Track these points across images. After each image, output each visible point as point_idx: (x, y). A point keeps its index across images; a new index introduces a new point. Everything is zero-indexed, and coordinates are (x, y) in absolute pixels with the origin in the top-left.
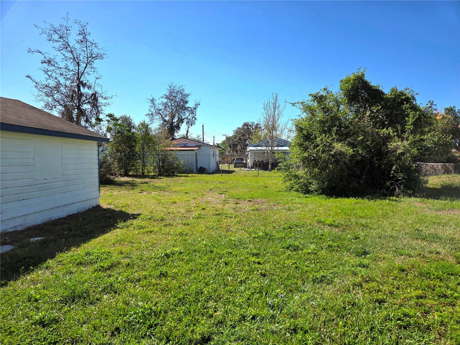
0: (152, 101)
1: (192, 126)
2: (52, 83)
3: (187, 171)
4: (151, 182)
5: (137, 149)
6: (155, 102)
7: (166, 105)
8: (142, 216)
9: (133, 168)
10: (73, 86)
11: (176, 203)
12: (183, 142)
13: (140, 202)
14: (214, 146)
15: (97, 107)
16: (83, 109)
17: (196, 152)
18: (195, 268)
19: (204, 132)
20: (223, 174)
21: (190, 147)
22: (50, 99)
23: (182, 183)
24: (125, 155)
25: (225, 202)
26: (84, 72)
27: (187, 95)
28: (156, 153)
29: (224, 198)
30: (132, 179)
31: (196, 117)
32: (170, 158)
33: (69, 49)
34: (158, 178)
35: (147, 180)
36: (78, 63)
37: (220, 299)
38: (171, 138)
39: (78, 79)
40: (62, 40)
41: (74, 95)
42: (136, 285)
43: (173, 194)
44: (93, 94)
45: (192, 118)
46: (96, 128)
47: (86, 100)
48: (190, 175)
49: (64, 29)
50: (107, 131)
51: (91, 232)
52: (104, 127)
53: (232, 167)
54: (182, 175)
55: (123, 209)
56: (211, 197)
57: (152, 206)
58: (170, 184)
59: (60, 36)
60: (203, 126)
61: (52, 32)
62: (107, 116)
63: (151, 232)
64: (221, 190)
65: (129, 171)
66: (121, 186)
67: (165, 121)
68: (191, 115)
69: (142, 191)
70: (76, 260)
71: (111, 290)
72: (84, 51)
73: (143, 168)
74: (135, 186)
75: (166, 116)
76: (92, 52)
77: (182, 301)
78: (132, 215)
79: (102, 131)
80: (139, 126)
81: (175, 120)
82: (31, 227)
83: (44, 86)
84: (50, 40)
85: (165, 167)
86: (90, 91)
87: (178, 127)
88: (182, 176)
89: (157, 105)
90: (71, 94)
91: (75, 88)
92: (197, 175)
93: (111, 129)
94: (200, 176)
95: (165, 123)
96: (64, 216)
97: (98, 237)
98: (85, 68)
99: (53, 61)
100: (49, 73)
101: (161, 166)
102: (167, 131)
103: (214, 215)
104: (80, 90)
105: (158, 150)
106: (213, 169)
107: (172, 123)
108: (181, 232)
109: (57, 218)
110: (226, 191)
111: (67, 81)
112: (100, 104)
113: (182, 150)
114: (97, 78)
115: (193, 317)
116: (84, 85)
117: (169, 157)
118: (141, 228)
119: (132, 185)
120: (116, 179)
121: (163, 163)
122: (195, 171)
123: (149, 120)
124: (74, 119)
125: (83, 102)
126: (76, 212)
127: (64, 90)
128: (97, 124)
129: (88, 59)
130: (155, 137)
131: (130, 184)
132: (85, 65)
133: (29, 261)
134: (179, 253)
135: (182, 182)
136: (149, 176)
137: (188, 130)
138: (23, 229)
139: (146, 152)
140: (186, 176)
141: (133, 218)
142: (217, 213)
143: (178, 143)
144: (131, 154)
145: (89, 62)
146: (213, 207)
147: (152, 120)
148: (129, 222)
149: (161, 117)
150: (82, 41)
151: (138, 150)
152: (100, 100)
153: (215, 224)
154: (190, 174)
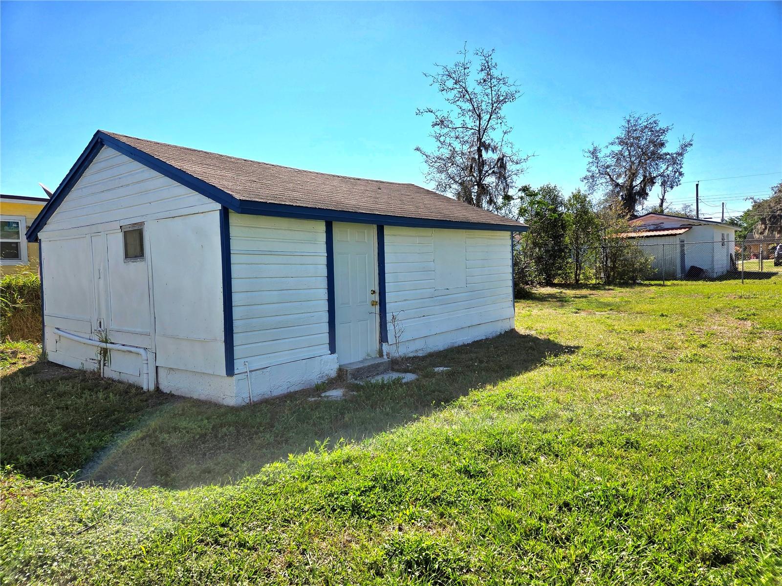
0: (594, 153)
1: (672, 187)
2: (446, 152)
3: (662, 275)
4: (592, 296)
5: (567, 240)
6: (598, 154)
7: (619, 157)
8: (583, 350)
9: (560, 272)
10: (472, 152)
11: (644, 333)
12: (655, 220)
13: (577, 327)
14: (723, 224)
15: (505, 178)
16: (485, 184)
17: (682, 237)
18: (691, 444)
19: (699, 198)
20: (746, 281)
21: (668, 229)
22: (443, 176)
23: (653, 298)
24: (547, 251)
25: (753, 335)
26: (488, 127)
27: (663, 132)
28: (600, 244)
29: (750, 329)
30: (559, 291)
31: (681, 170)
32: (628, 253)
33: (467, 96)
34: (605, 289)
35: (584, 292)
36: (479, 116)
37: (748, 504)
38: (628, 216)
39: (479, 139)
40: (458, 86)
41: (473, 166)
42: (587, 452)
43: (636, 317)
44: (499, 159)
45: (675, 174)
46: (503, 211)
47: (490, 169)
48: (668, 283)
49: (461, 68)
50: (519, 214)
51: (508, 367)
52: (516, 208)
53: (769, 266)
54: (653, 282)
55: (551, 338)
56: (719, 325)
57: (599, 335)
58: (629, 300)
59: (456, 81)
60: (697, 185)
61: (445, 78)
62: (519, 190)
63: (603, 376)
64: (742, 311)
65: (554, 276)
66: (542, 301)
67: (617, 185)
68: (670, 168)
69: (579, 310)
70: (495, 402)
71: (549, 451)
72: (487, 95)
73: (576, 272)
74: (566, 301)
75: (619, 176)
76: (500, 93)
77: (670, 491)
78: (567, 347)
79: (512, 216)
80: (569, 201)
81: (638, 181)
82: (433, 353)
83: (436, 159)
84: (442, 91)
85: (618, 268)
86: (495, 154)
87: (643, 194)
88: (652, 285)
89: (602, 160)
90: (469, 164)
91: (474, 154)
92: (684, 282)
93: (525, 211)
94: (692, 285)
95: (618, 189)
96: (470, 342)
97: (519, 375)
98: (489, 121)
99: (447, 119)
100: (442, 139)
101: (610, 267)
102: (622, 203)
103: (727, 358)
104: (481, 156)
105: (605, 239)
106: (721, 270)
107: (632, 187)
108: (659, 383)
109: (461, 344)
110: (754, 315)
111: (464, 146)
112: (510, 173)
113: (651, 236)
114: (505, 133)
115: (694, 519)
116: (487, 147)
117: (626, 251)
118: (585, 368)
119: (560, 301)
120: (534, 291)
121: (614, 262)
122: (679, 275)
123: (586, 188)
124: (473, 201)
125: (485, 174)
126: (484, 338)
127: (461, 160)
128: (504, 205)
129: (493, 106)
130: (598, 216)
131: (556, 298)
132: (488, 116)
133: (439, 395)
134: (658, 416)
135: (652, 296)
136: (587, 284)
137: (663, 197)
138: (424, 355)
139: (582, 244)
140: (660, 285)
141: (568, 352)
142: (735, 354)
143: (643, 223)
144: (556, 248)
145: (495, 109)
146: (726, 344)
147: (592, 187)
148: (563, 358)
149: (609, 180)
150: (485, 81)
151: (569, 241)
152: (510, 166)
153: (732, 375)
154: (669, 280)
